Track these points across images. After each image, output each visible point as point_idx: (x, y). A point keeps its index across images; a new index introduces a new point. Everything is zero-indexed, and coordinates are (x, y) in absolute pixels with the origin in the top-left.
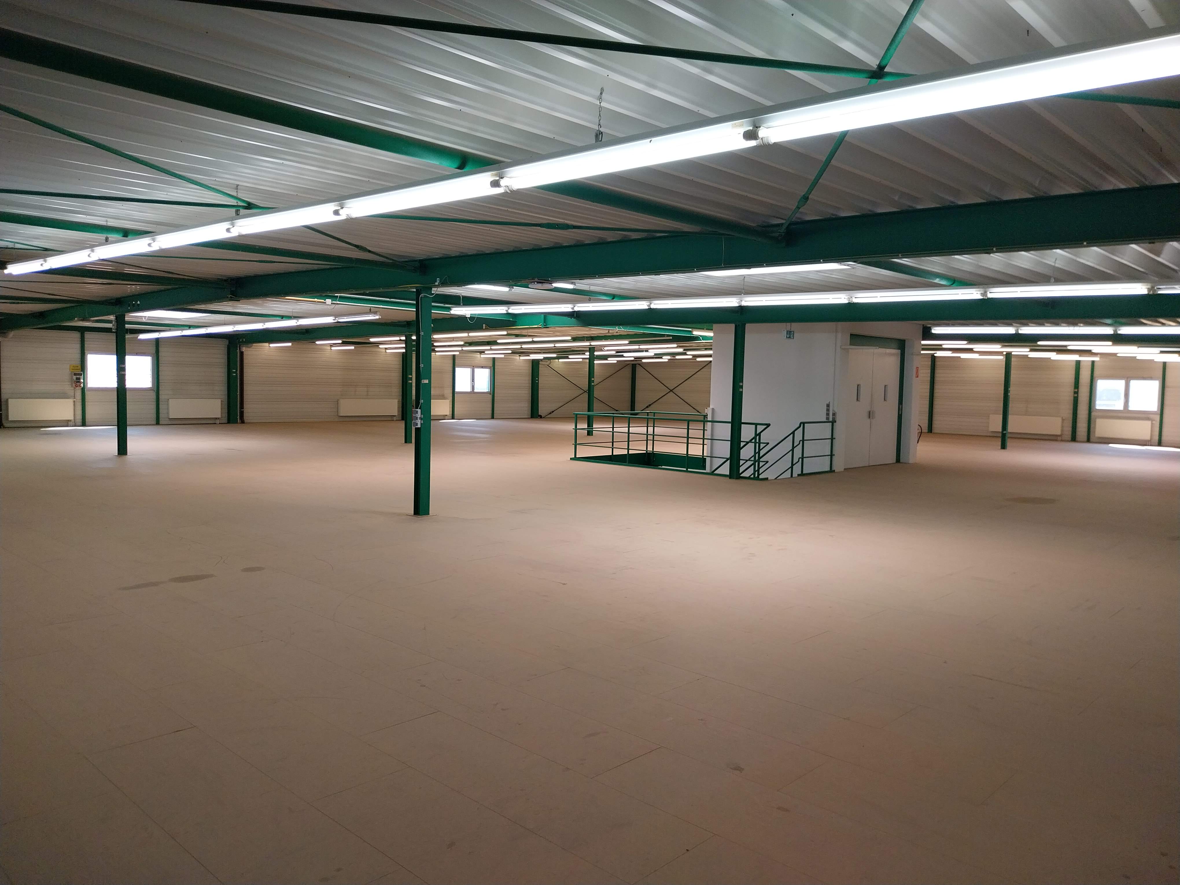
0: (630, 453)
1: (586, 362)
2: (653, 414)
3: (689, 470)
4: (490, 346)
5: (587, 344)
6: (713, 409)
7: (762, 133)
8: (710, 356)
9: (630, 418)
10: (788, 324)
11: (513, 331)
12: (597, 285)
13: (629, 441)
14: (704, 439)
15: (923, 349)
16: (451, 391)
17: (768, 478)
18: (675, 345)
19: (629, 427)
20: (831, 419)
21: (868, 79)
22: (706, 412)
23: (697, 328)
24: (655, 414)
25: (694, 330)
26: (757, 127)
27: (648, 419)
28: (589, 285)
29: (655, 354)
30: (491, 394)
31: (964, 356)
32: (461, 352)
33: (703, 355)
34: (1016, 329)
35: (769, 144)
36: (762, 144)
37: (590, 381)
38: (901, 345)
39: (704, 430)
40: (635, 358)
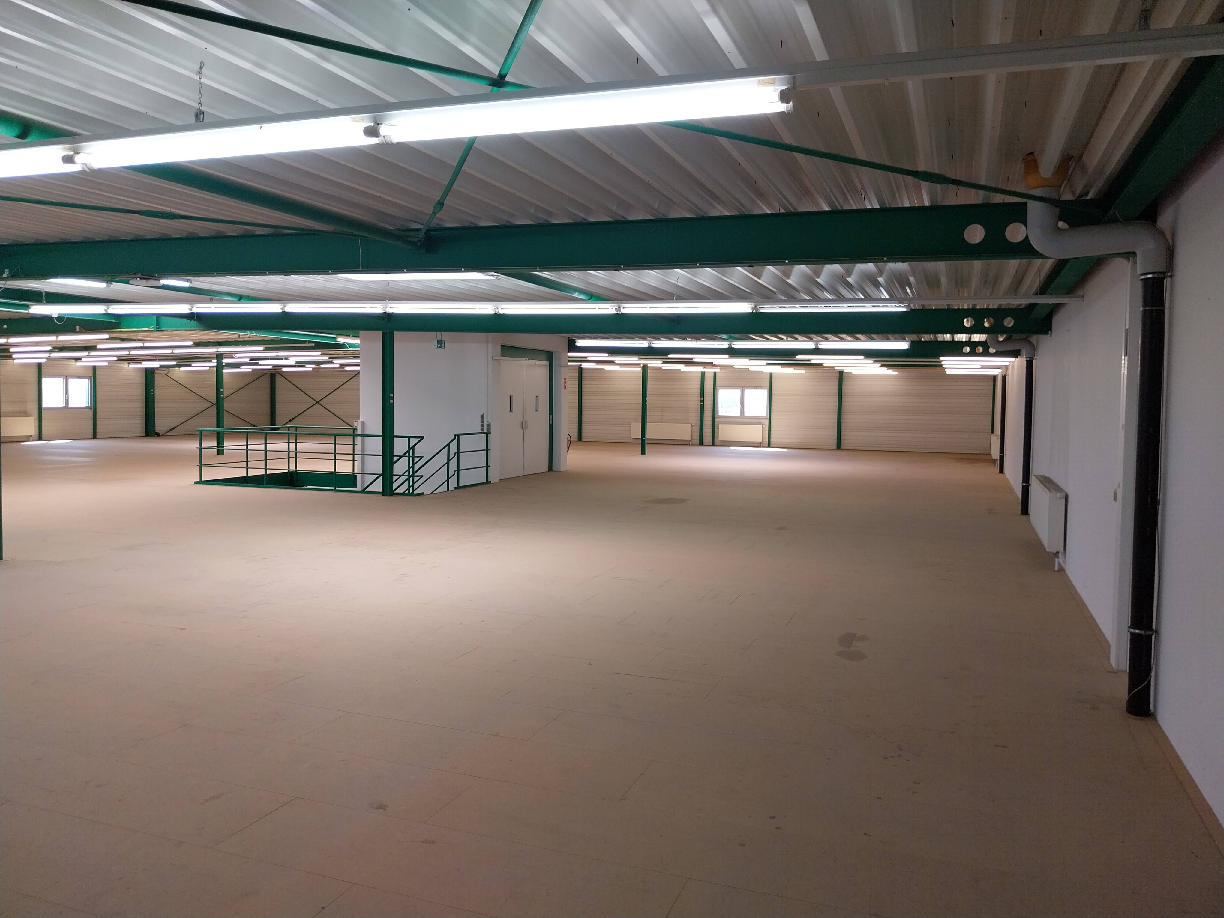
0: (267, 473)
1: (213, 371)
2: (295, 428)
3: (337, 488)
4: (89, 351)
5: (213, 350)
6: (363, 422)
7: (383, 130)
8: (358, 365)
9: (266, 433)
10: (439, 333)
11: (117, 334)
12: (220, 284)
13: (266, 460)
14: (354, 455)
15: (570, 361)
16: (36, 406)
17: (423, 493)
18: (319, 353)
19: (266, 444)
20: (485, 431)
21: (490, 86)
22: (355, 426)
23: (340, 335)
24: (298, 428)
25: (338, 336)
26: (378, 124)
27: (289, 434)
28: (210, 283)
29: (296, 362)
30: (91, 409)
31: (607, 367)
32: (48, 359)
33: (352, 364)
34: (649, 343)
35: (392, 144)
36: (385, 142)
37: (218, 393)
38: (550, 356)
39: (354, 445)
40: (273, 367)
